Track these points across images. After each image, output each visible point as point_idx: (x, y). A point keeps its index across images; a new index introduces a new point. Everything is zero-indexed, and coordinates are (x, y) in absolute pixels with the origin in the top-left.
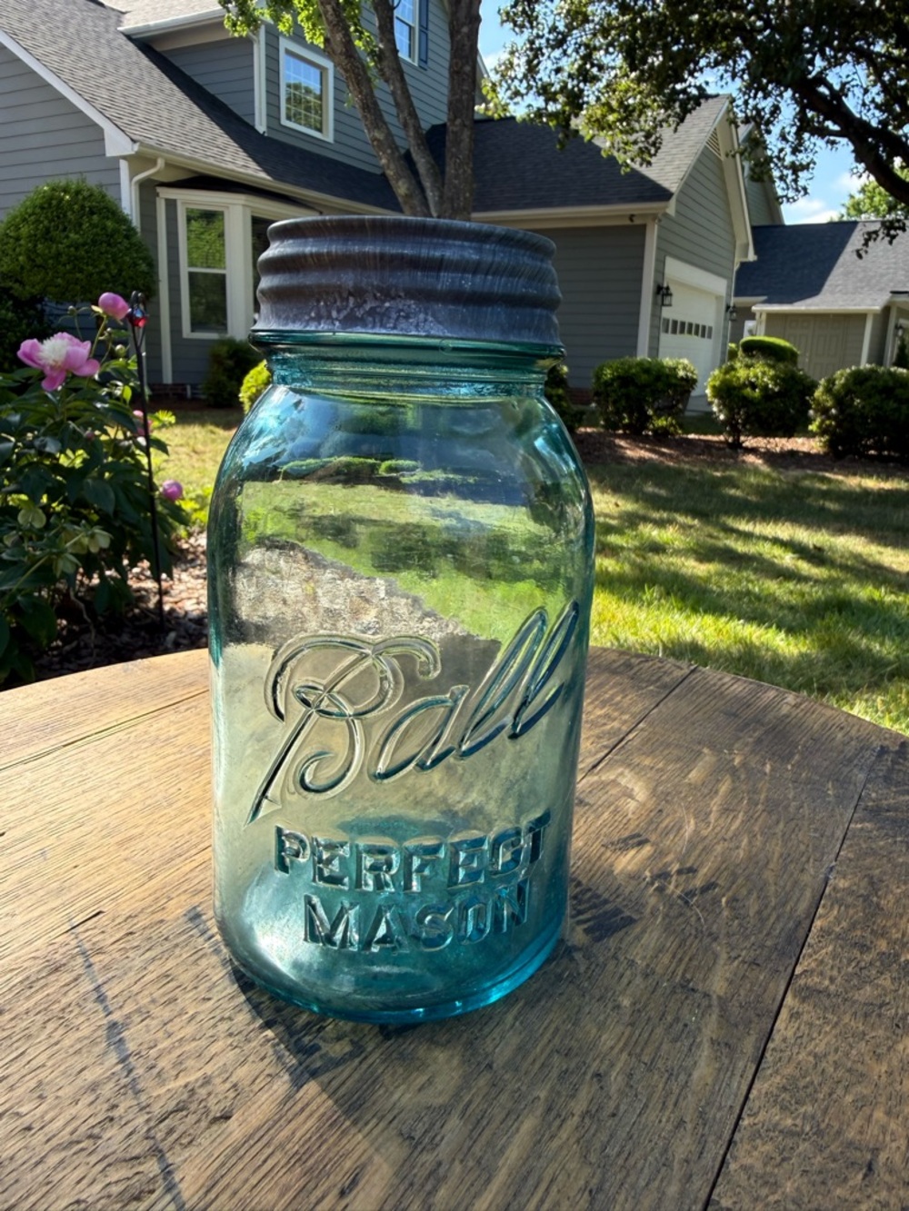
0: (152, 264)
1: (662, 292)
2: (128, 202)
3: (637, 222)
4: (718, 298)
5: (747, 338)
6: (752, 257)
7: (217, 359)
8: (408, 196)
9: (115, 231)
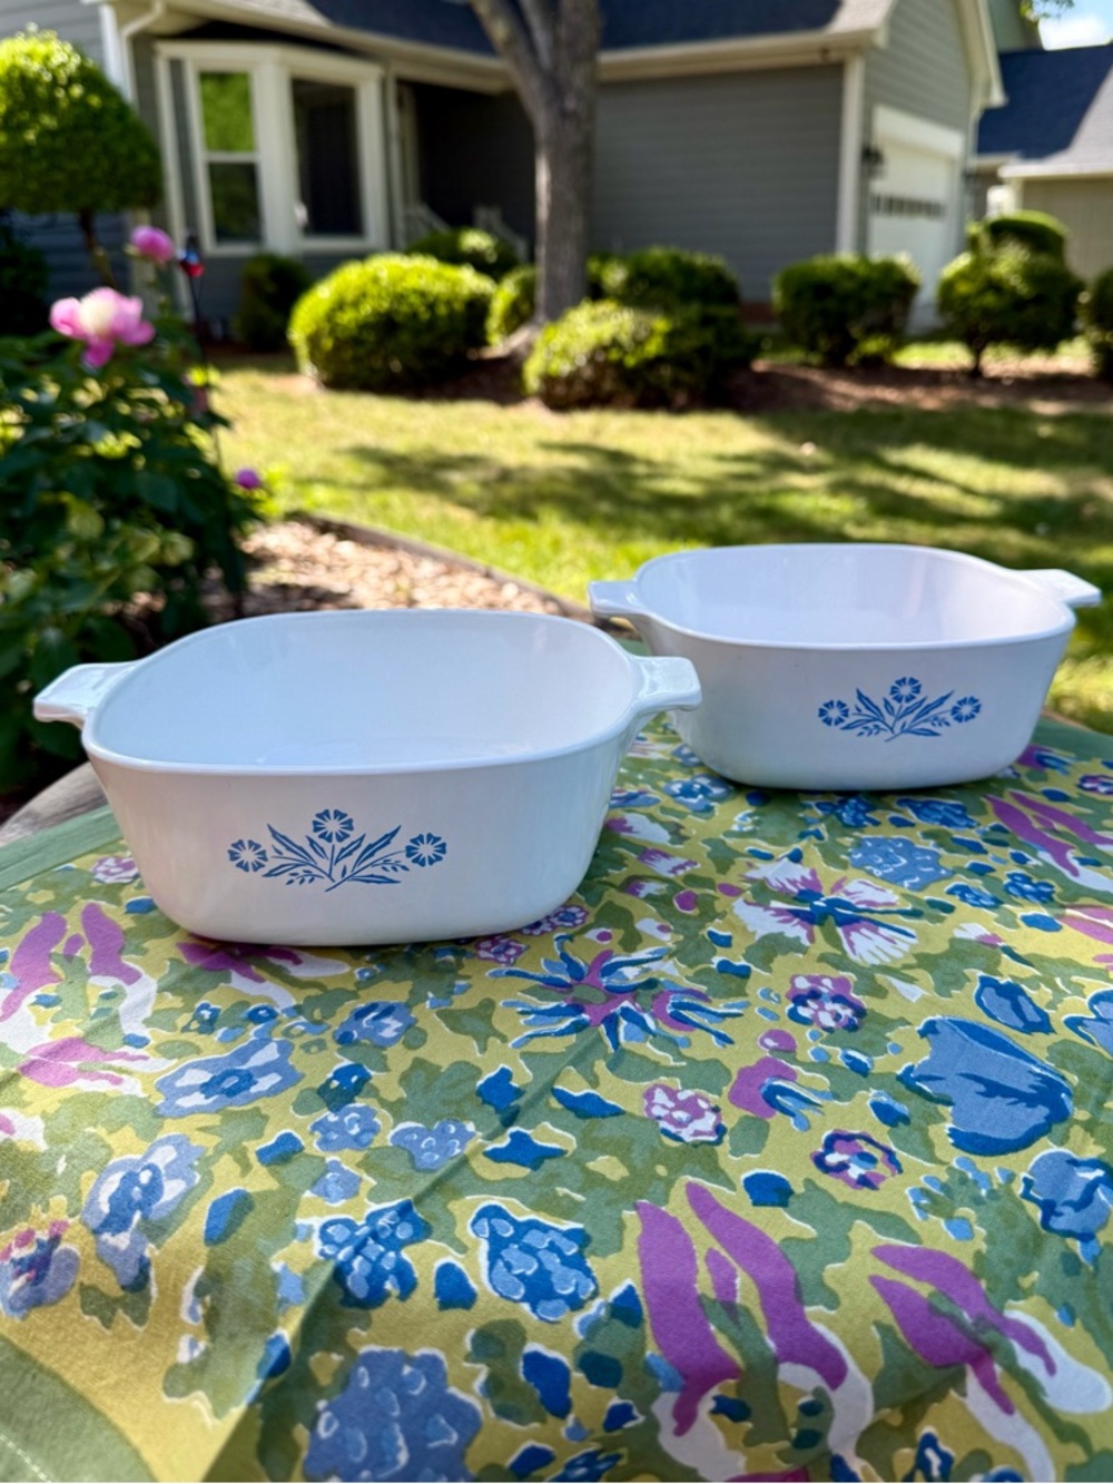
0: (155, 154)
1: (871, 157)
2: (117, 68)
3: (834, 56)
4: (951, 161)
5: (993, 215)
6: (997, 98)
7: (254, 284)
8: (509, 43)
9: (103, 110)
